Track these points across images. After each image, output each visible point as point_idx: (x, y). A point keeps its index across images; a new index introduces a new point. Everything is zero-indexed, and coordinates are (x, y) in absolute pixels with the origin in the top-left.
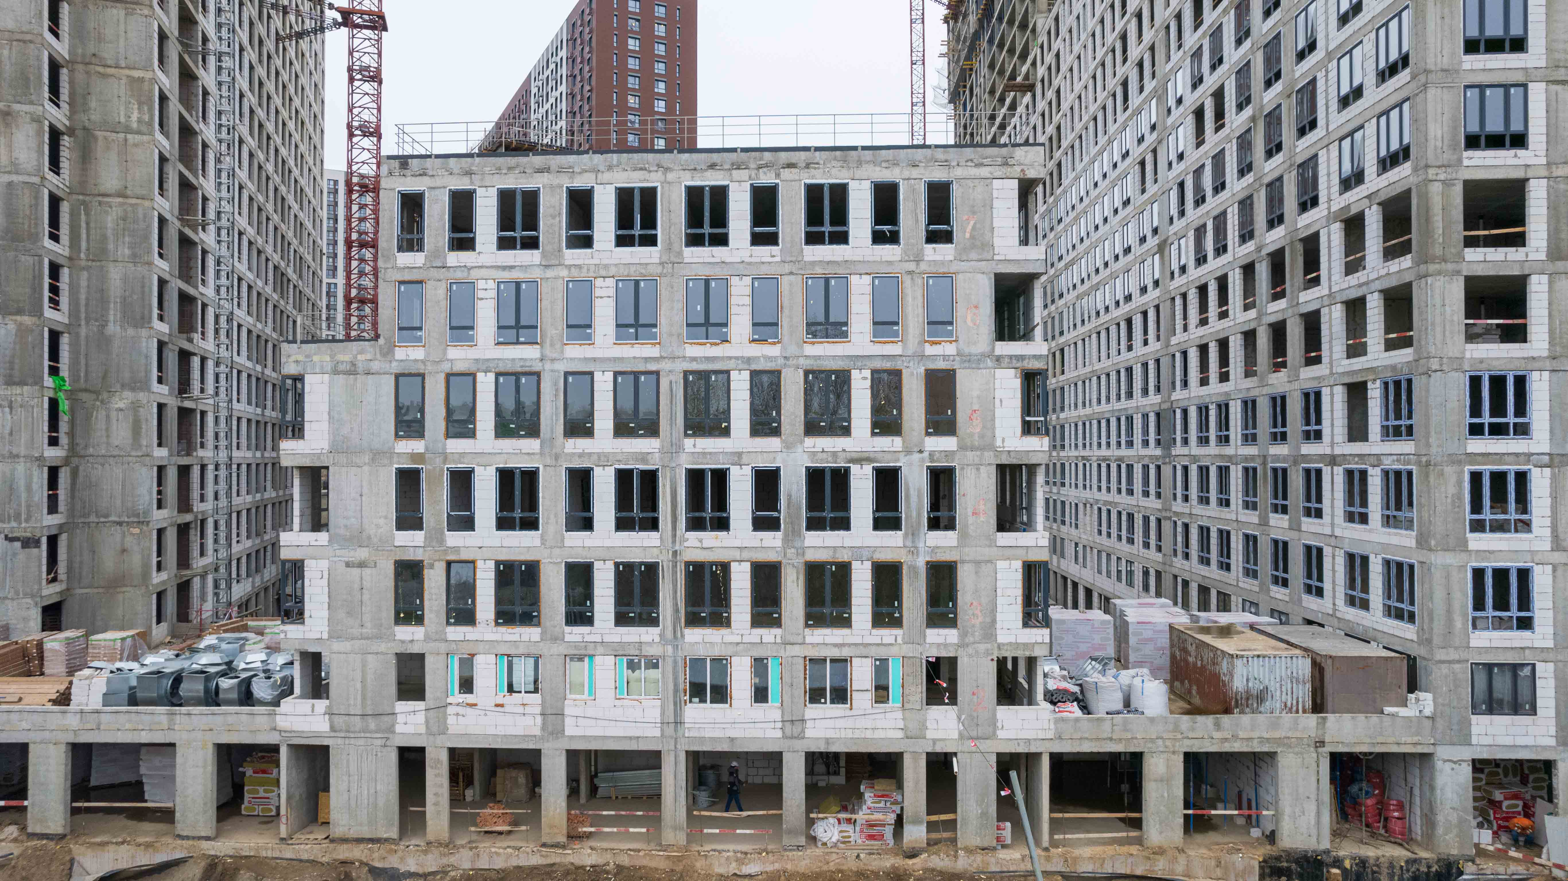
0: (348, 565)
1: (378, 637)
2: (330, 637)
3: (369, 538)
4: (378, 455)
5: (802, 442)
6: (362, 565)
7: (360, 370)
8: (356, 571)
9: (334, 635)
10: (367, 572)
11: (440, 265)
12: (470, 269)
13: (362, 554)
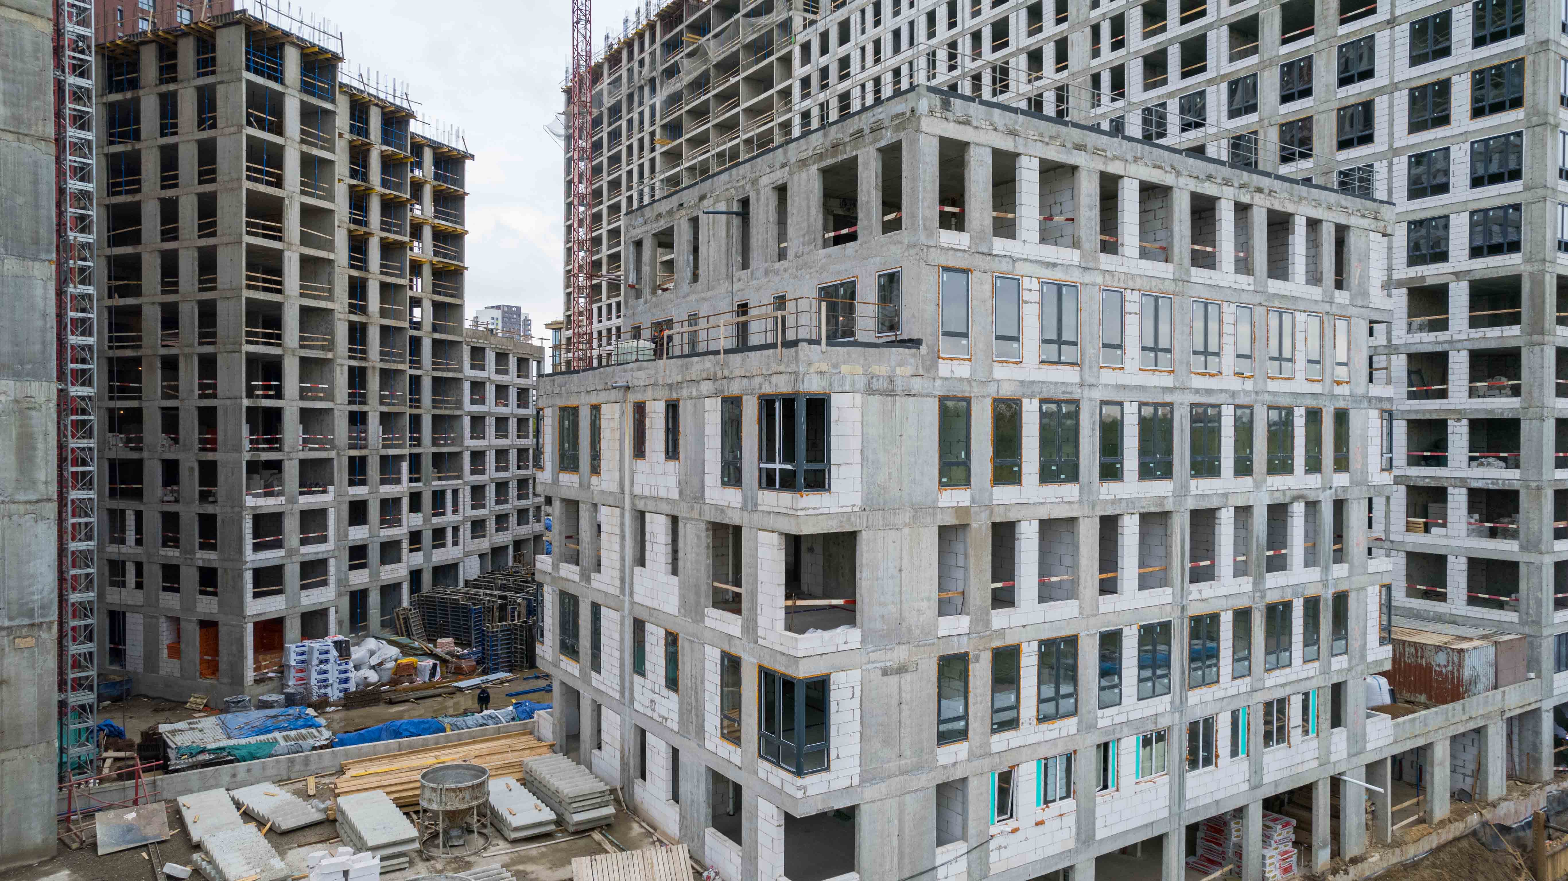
0: (885, 672)
1: (919, 768)
2: (862, 781)
3: (909, 630)
4: (919, 510)
5: (1265, 481)
6: (902, 670)
7: (899, 389)
8: (894, 680)
9: (867, 778)
10: (908, 677)
11: (986, 251)
12: (1014, 261)
13: (901, 654)
